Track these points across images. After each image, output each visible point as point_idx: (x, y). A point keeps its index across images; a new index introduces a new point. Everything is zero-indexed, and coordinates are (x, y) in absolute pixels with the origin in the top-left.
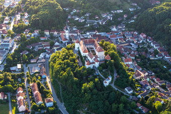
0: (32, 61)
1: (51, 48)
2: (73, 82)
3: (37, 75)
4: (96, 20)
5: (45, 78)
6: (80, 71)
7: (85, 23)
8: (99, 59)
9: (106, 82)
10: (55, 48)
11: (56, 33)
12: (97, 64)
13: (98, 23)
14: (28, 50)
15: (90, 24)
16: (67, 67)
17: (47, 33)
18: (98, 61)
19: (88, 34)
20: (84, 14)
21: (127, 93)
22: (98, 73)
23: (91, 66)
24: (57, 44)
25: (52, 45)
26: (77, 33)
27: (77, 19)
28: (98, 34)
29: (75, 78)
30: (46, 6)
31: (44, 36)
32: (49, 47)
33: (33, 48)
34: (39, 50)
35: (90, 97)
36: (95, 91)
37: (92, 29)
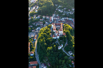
0: (32, 31)
1: (43, 25)
2: (44, 46)
3: (32, 38)
4: (69, 11)
5: (35, 40)
6: (49, 40)
7: (63, 13)
8: (59, 34)
9: (59, 48)
10: (45, 25)
11: (48, 17)
12: (58, 37)
13: (69, 13)
14: (33, 25)
15: (65, 13)
16: (44, 37)
17: (44, 17)
18: (59, 35)
19: (63, 18)
20: (63, 8)
21: (69, 54)
22: (57, 42)
23: (55, 38)
24: (46, 23)
25: (44, 23)
26: (58, 18)
27: (60, 11)
28: (68, 19)
29: (45, 44)
30: (46, 3)
31: (42, 19)
32: (42, 24)
33: (35, 24)
34: (38, 25)
35: (49, 55)
36: (52, 52)
37: (66, 16)
